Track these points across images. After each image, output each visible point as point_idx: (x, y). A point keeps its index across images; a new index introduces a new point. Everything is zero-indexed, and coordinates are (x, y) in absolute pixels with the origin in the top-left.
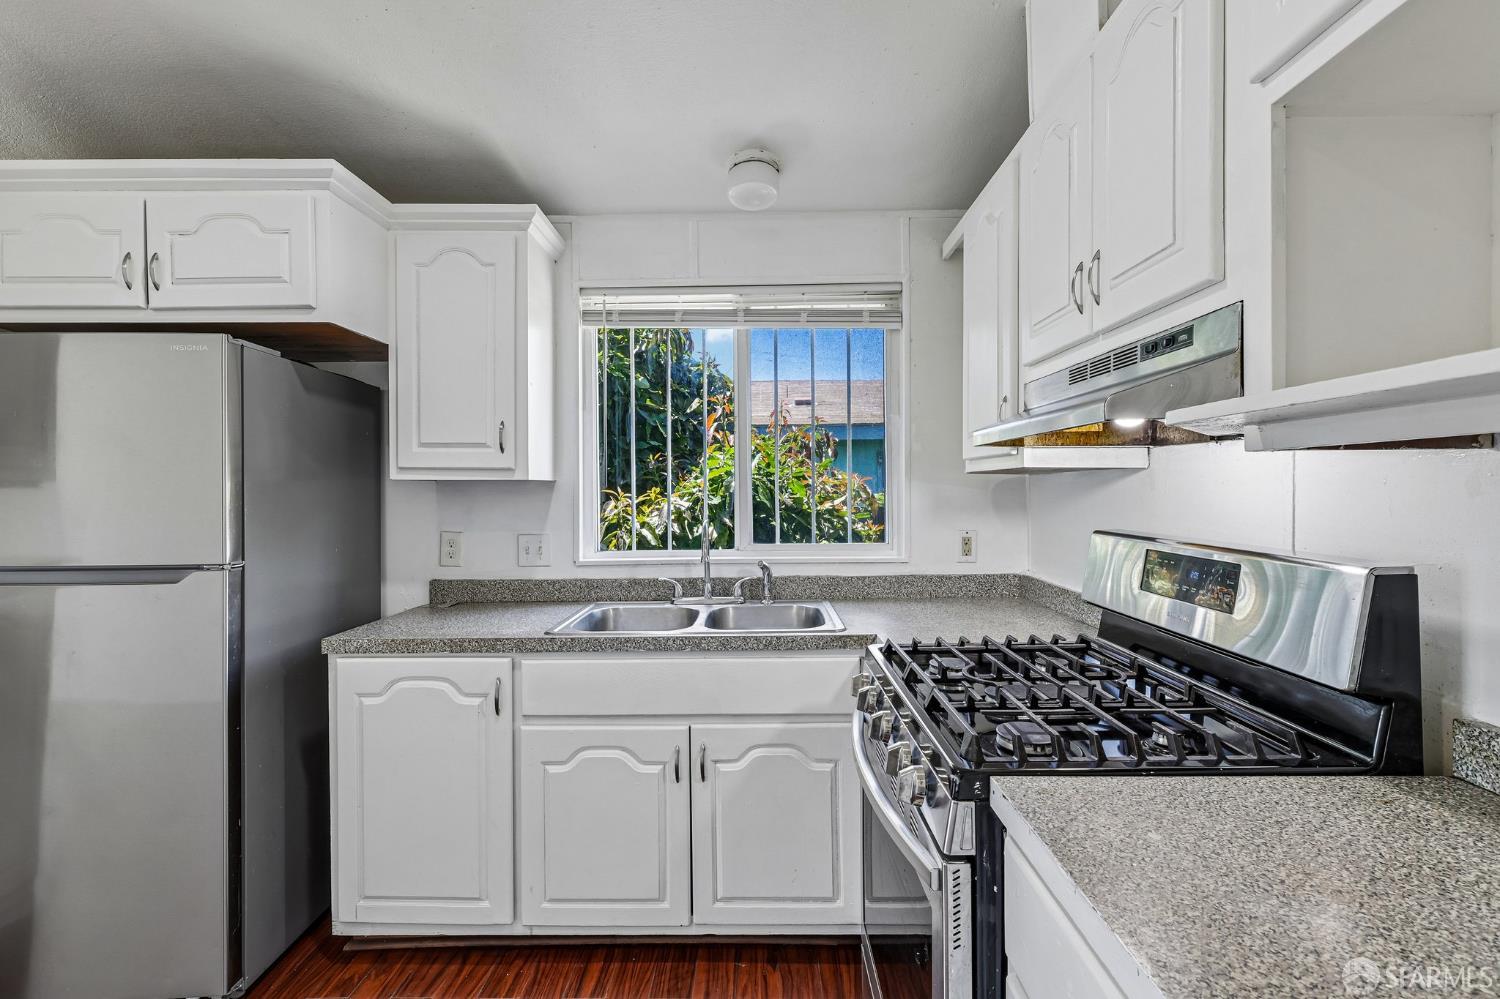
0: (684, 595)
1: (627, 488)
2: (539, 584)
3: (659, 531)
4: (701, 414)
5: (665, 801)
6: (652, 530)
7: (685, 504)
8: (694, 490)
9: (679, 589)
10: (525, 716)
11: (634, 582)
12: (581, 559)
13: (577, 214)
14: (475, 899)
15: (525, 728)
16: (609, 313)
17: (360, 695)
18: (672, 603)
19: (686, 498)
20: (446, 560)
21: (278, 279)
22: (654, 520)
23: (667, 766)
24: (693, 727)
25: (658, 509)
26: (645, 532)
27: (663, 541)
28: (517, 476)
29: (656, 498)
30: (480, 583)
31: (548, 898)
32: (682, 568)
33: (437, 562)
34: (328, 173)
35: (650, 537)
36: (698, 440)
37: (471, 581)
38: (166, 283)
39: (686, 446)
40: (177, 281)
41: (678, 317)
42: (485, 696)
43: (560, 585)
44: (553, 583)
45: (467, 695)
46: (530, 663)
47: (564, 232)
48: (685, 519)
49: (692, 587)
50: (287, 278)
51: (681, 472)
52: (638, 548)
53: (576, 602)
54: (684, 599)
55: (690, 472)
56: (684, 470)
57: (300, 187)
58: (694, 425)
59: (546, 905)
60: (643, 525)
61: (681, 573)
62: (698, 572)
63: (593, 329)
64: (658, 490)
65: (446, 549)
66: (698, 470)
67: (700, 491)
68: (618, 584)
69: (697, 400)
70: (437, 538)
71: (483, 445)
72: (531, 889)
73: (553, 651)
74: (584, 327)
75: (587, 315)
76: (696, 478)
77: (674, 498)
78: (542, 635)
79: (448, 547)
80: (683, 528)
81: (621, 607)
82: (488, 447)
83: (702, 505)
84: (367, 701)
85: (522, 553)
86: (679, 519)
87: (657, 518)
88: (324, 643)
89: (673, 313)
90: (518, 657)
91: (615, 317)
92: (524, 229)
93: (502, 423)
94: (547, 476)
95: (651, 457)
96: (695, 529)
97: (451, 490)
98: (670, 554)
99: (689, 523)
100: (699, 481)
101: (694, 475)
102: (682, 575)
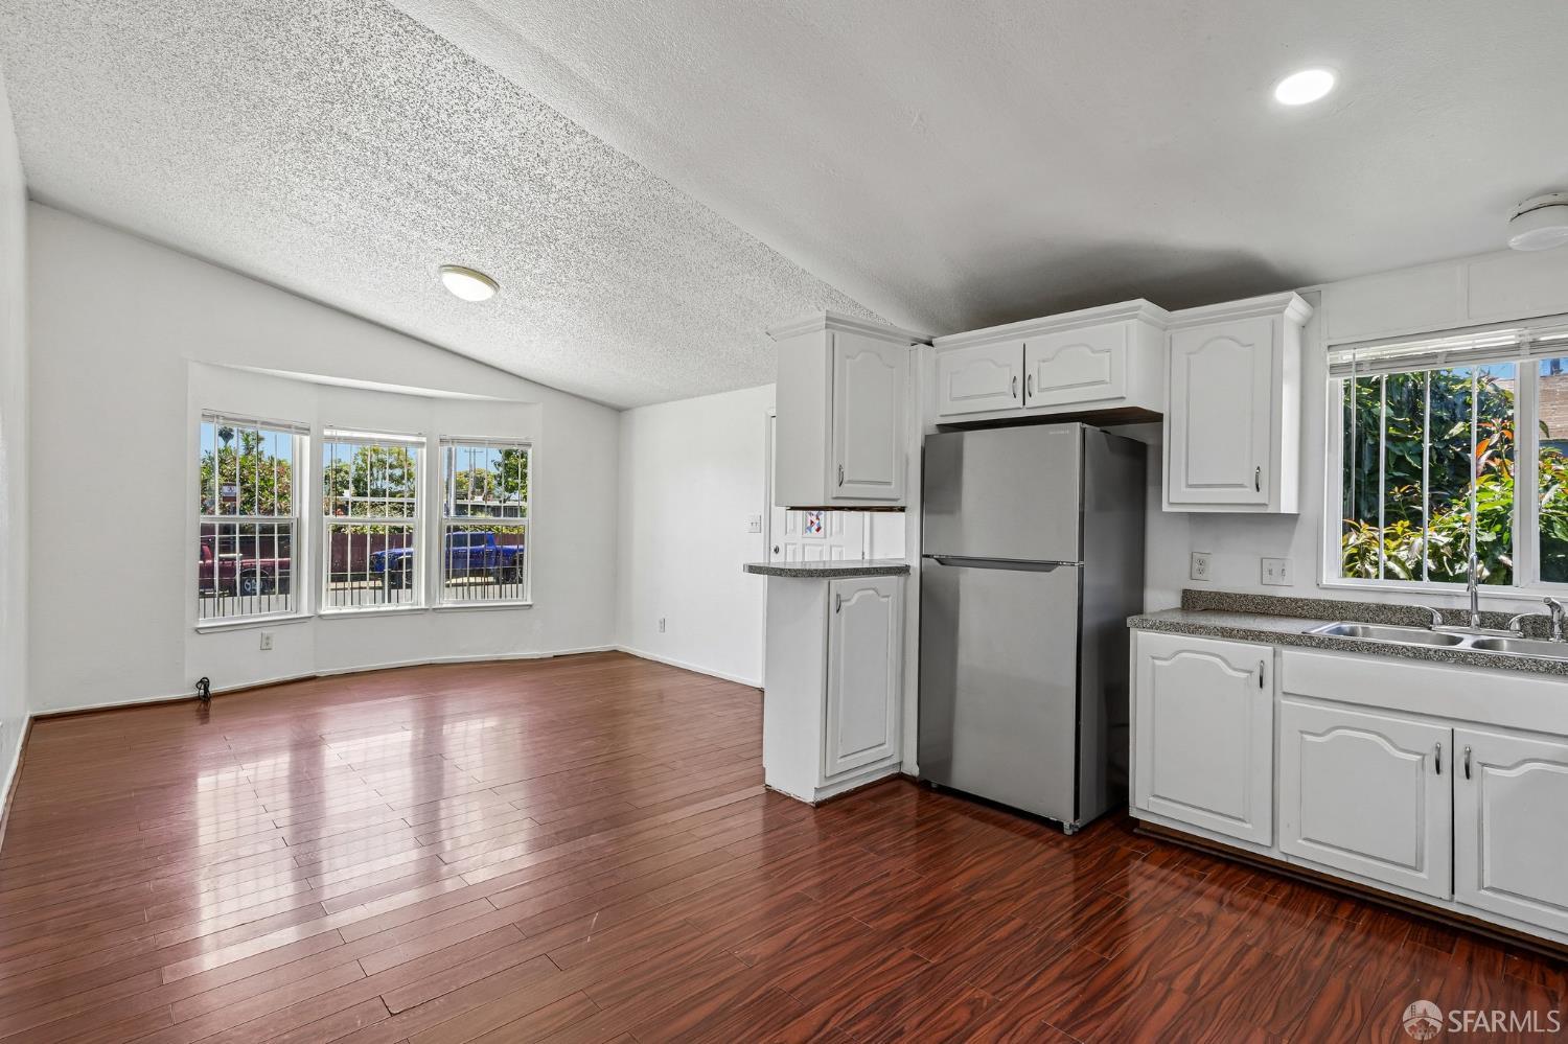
0: (1444, 624)
1: (1374, 522)
2: (1282, 600)
3: (1410, 566)
4: (1468, 440)
5: (1424, 787)
6: (1402, 564)
7: (1443, 539)
8: (1457, 525)
9: (1438, 618)
10: (1284, 693)
11: (1382, 608)
12: (1324, 583)
13: (1327, 282)
14: (1240, 819)
15: (1285, 702)
16: (1359, 364)
17: (1153, 658)
18: (1430, 629)
19: (1444, 533)
20: (1196, 575)
21: (1102, 382)
22: (1403, 554)
23: (1426, 758)
24: (1456, 729)
25: (1407, 544)
26: (1391, 565)
27: (1416, 574)
28: (1270, 510)
29: (1404, 532)
30: (1228, 595)
31: (1303, 837)
32: (1442, 599)
33: (1187, 575)
34: (1139, 308)
35: (1397, 569)
36: (1461, 468)
37: (1216, 593)
38: (1035, 392)
39: (1444, 477)
40: (1041, 390)
41: (1441, 359)
42: (1251, 672)
43: (1306, 602)
44: (1296, 601)
45: (1235, 669)
46: (1288, 653)
47: (1311, 301)
48: (1444, 554)
49: (1454, 617)
50: (1108, 380)
51: (1439, 504)
52: (1385, 578)
53: (1320, 618)
54: (1443, 627)
55: (1449, 506)
56: (1440, 502)
57: (1117, 320)
58: (1455, 452)
59: (1300, 841)
60: (1390, 558)
61: (1443, 604)
62: (1464, 604)
63: (1340, 382)
64: (1407, 523)
65: (1196, 566)
66: (1462, 504)
67: (1464, 526)
68: (1367, 608)
69: (1460, 424)
70: (1188, 557)
71: (1241, 486)
72: (1288, 826)
73: (1311, 646)
74: (1332, 379)
75: (1335, 369)
76: (1460, 512)
77: (1430, 533)
78: (1300, 633)
79: (1198, 565)
80: (1440, 564)
81: (1371, 627)
82: (1246, 487)
83: (1468, 541)
84: (1157, 662)
85: (1266, 573)
86: (1435, 552)
87: (1405, 553)
88: (1129, 620)
89: (1435, 356)
90: (1279, 648)
91: (1366, 367)
92: (1281, 312)
93: (1258, 468)
94: (1294, 511)
95: (1396, 489)
96: (1457, 566)
97: (1201, 520)
98: (1426, 584)
99: (1448, 560)
100: (1463, 515)
101: (1456, 509)
102: (1443, 606)
